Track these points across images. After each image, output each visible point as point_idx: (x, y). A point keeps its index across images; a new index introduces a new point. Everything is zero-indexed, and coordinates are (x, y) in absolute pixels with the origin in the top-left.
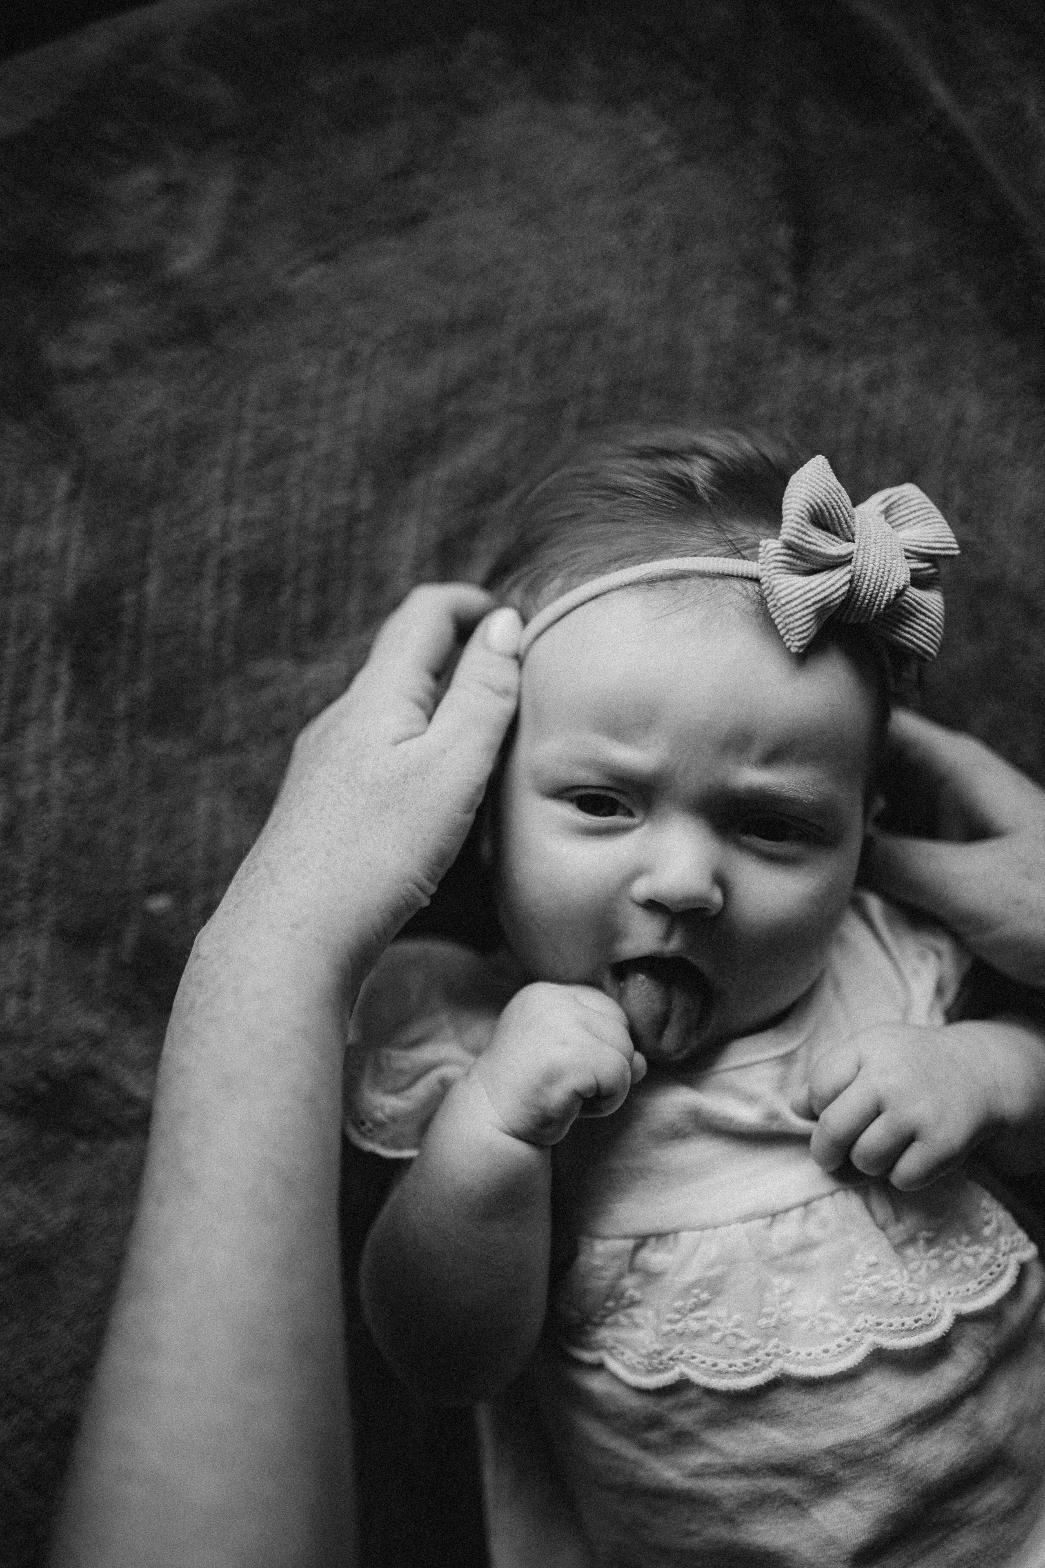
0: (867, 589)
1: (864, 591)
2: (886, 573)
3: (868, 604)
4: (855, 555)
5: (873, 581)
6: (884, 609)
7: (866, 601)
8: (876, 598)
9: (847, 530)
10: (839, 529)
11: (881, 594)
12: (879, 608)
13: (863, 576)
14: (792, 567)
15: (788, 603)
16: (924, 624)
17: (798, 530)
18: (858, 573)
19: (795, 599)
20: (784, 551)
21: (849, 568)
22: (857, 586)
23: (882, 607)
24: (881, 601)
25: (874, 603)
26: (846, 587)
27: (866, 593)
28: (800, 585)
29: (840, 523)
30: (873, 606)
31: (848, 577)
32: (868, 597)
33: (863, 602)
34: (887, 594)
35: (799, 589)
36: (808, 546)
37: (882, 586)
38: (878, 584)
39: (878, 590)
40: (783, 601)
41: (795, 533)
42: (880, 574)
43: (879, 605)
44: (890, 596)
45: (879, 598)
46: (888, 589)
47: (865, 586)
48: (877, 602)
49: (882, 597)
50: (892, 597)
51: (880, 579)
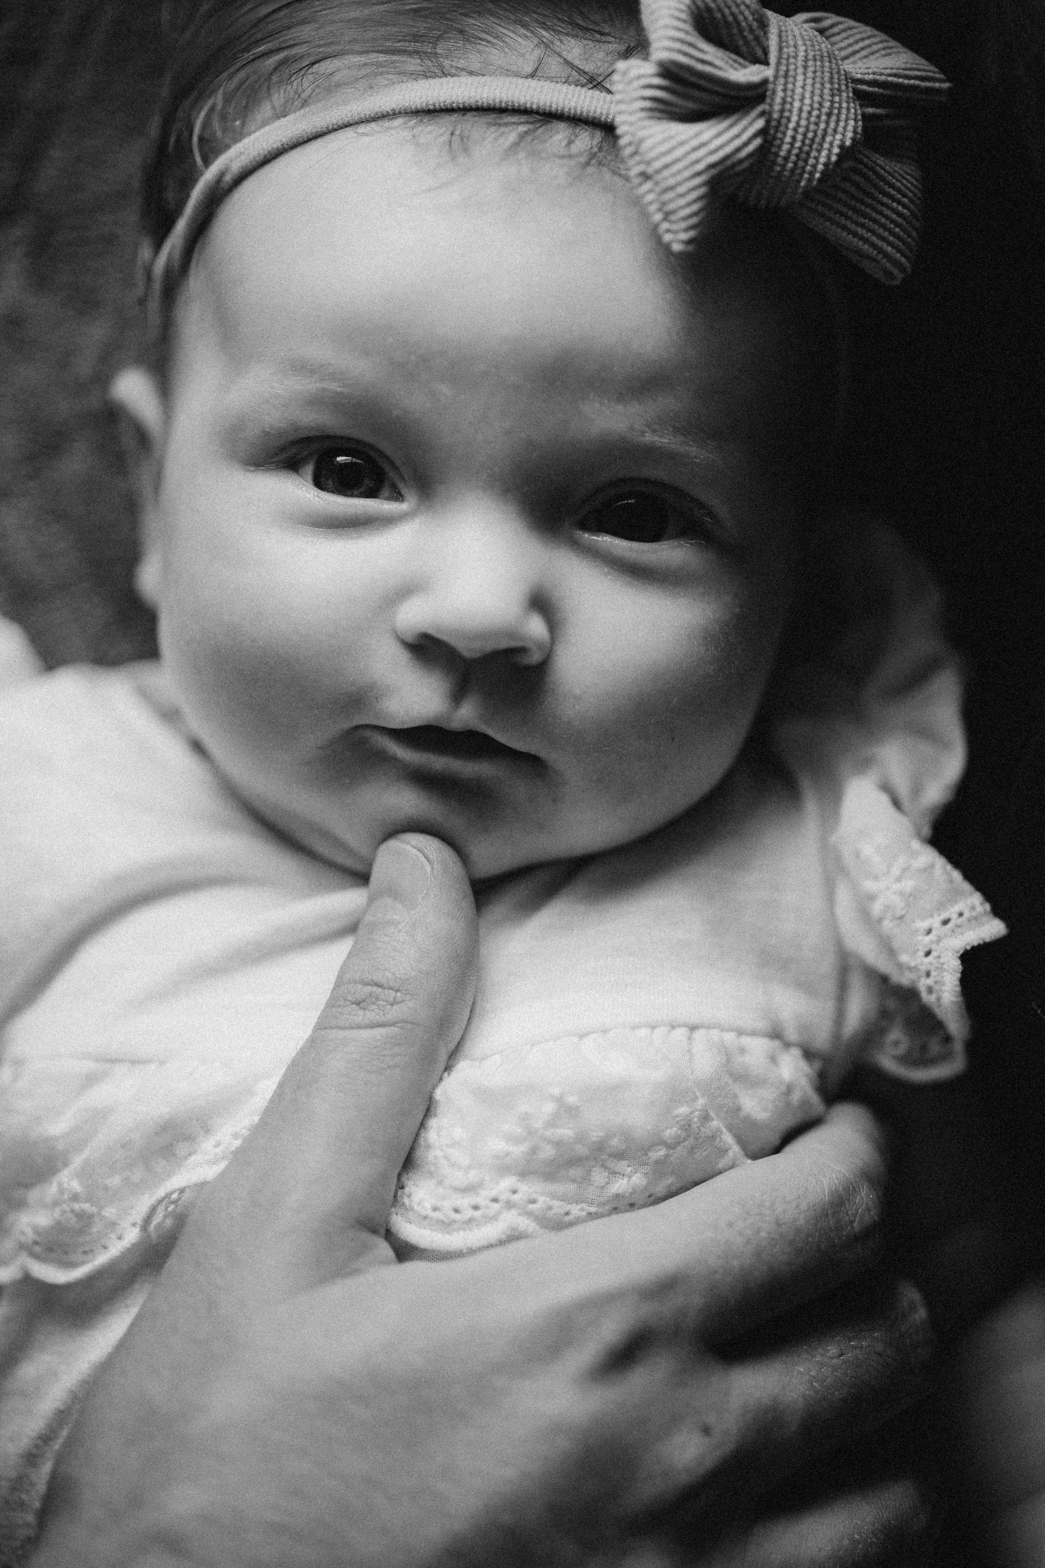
0: (792, 144)
1: (786, 147)
2: (824, 118)
3: (792, 171)
4: (771, 86)
5: (801, 130)
6: (820, 180)
7: (790, 165)
8: (806, 161)
9: (754, 44)
10: (741, 42)
11: (814, 154)
12: (810, 180)
13: (784, 121)
14: (669, 108)
15: (666, 166)
16: (888, 212)
17: (682, 41)
18: (776, 116)
19: (678, 160)
20: (657, 81)
21: (760, 108)
22: (774, 138)
23: (817, 175)
24: (814, 166)
25: (803, 168)
26: (758, 142)
27: (789, 152)
28: (683, 137)
29: (741, 31)
30: (801, 175)
31: (760, 124)
32: (793, 158)
33: (784, 166)
34: (824, 153)
35: (682, 143)
36: (700, 67)
37: (817, 140)
38: (810, 135)
39: (811, 146)
40: (657, 165)
41: (677, 46)
42: (813, 119)
43: (812, 173)
44: (829, 157)
45: (812, 161)
46: (826, 146)
47: (788, 139)
48: (808, 168)
49: (816, 158)
50: (834, 158)
51: (812, 127)
